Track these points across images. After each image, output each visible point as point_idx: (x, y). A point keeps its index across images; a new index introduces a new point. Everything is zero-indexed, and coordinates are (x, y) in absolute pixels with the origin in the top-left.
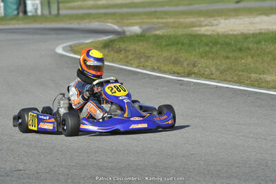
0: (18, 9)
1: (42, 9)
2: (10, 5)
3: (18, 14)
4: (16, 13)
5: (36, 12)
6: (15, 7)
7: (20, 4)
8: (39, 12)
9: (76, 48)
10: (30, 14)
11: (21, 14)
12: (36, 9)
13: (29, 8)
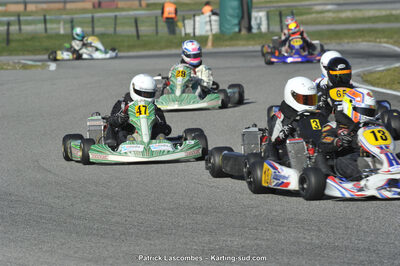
0: (239, 24)
1: (268, 25)
2: (228, 17)
3: (240, 30)
4: (237, 29)
5: (259, 28)
6: (236, 21)
7: (243, 17)
8: (264, 28)
9: (369, 79)
10: (255, 31)
11: (244, 32)
12: (259, 25)
13: (253, 23)
